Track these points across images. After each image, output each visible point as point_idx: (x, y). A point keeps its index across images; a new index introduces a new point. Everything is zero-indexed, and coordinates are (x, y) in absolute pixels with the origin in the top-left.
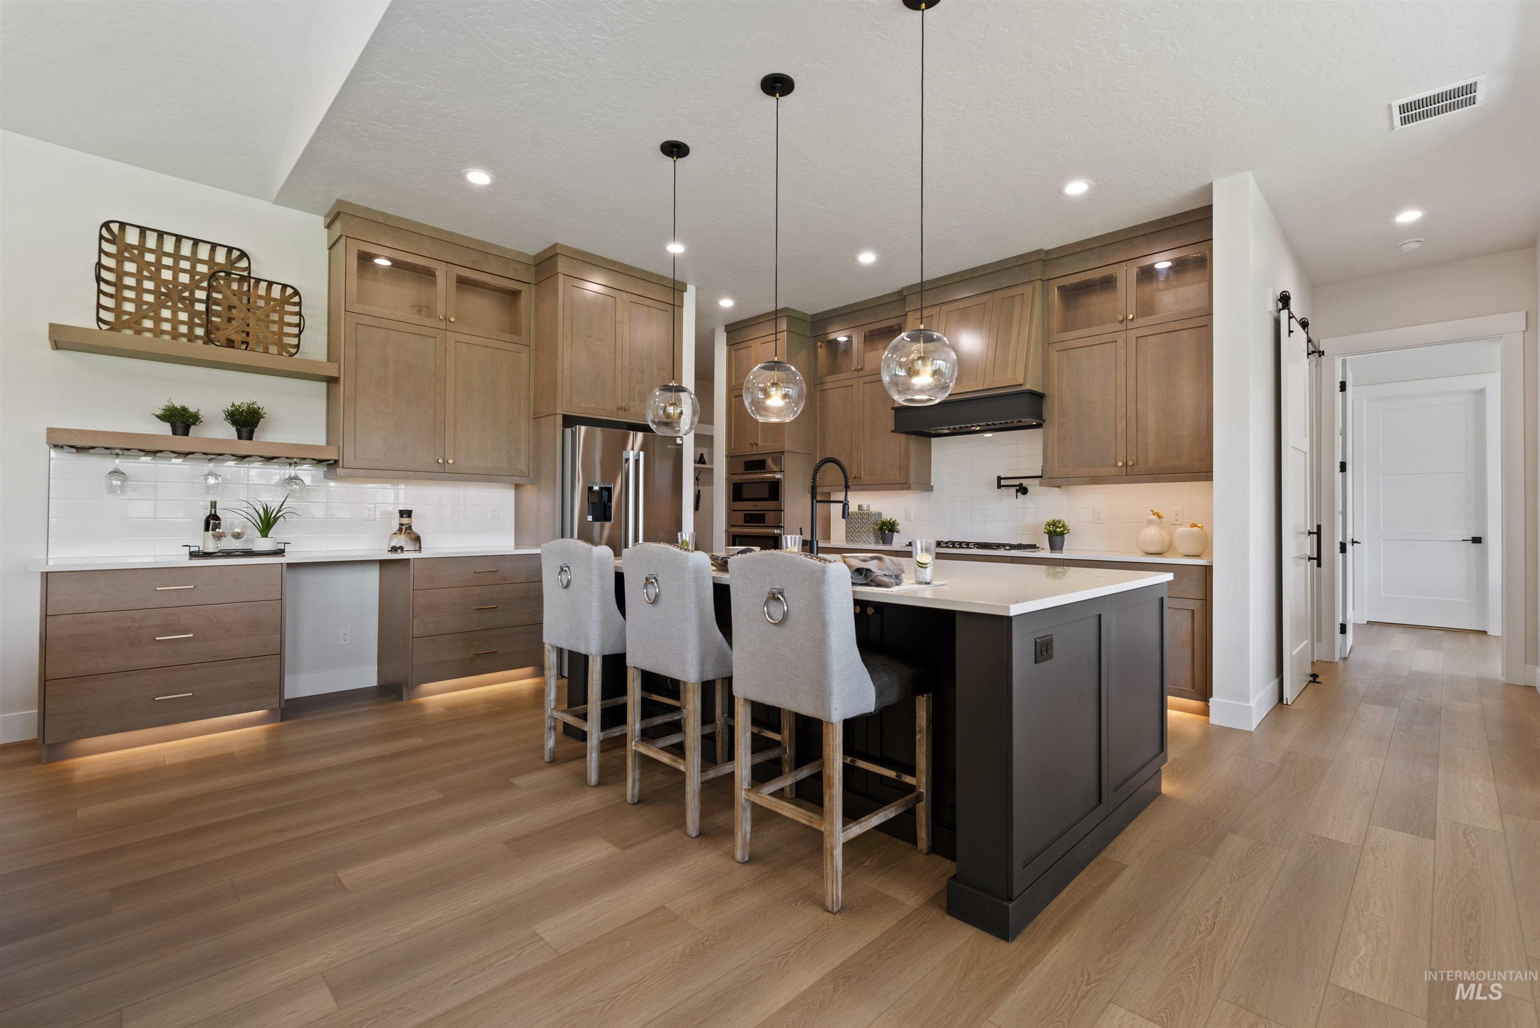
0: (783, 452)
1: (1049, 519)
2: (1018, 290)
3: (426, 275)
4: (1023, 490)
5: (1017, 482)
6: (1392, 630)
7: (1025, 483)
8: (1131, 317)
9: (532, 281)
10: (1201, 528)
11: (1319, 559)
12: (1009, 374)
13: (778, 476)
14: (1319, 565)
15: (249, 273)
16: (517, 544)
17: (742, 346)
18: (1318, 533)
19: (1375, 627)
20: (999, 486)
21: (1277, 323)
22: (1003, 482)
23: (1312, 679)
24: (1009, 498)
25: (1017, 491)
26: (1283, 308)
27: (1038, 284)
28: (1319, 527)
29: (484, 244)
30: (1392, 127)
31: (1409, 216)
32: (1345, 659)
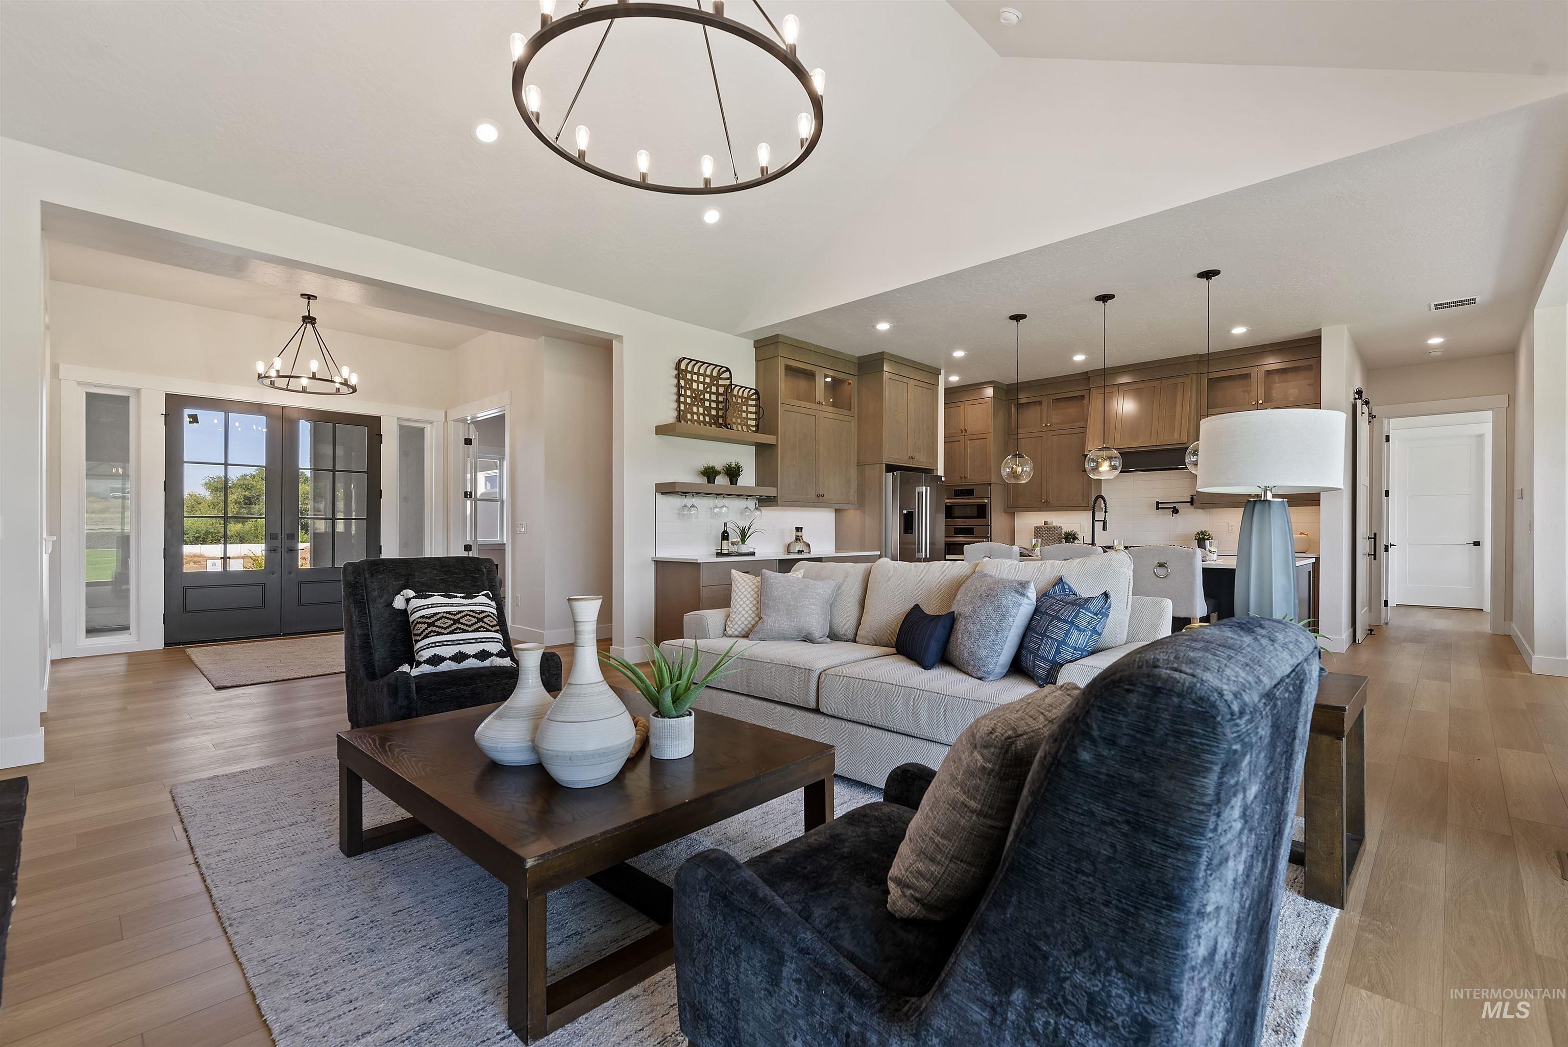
0: (990, 484)
1: (1199, 530)
2: (1181, 380)
3: (810, 376)
4: (1175, 511)
5: (1172, 505)
6: (1415, 609)
7: (1177, 505)
8: (1260, 402)
9: (857, 374)
10: (1307, 535)
11: (1375, 555)
12: (1176, 436)
13: (986, 501)
14: (1375, 559)
15: (731, 382)
16: (838, 549)
17: (954, 405)
18: (1375, 538)
19: (1403, 609)
20: (1158, 508)
21: (1354, 407)
22: (1160, 506)
23: (1369, 632)
24: (1166, 518)
25: (1173, 512)
26: (1358, 398)
27: (1195, 376)
28: (1375, 534)
29: (836, 352)
30: (1430, 310)
31: (1436, 341)
32: (1387, 624)
